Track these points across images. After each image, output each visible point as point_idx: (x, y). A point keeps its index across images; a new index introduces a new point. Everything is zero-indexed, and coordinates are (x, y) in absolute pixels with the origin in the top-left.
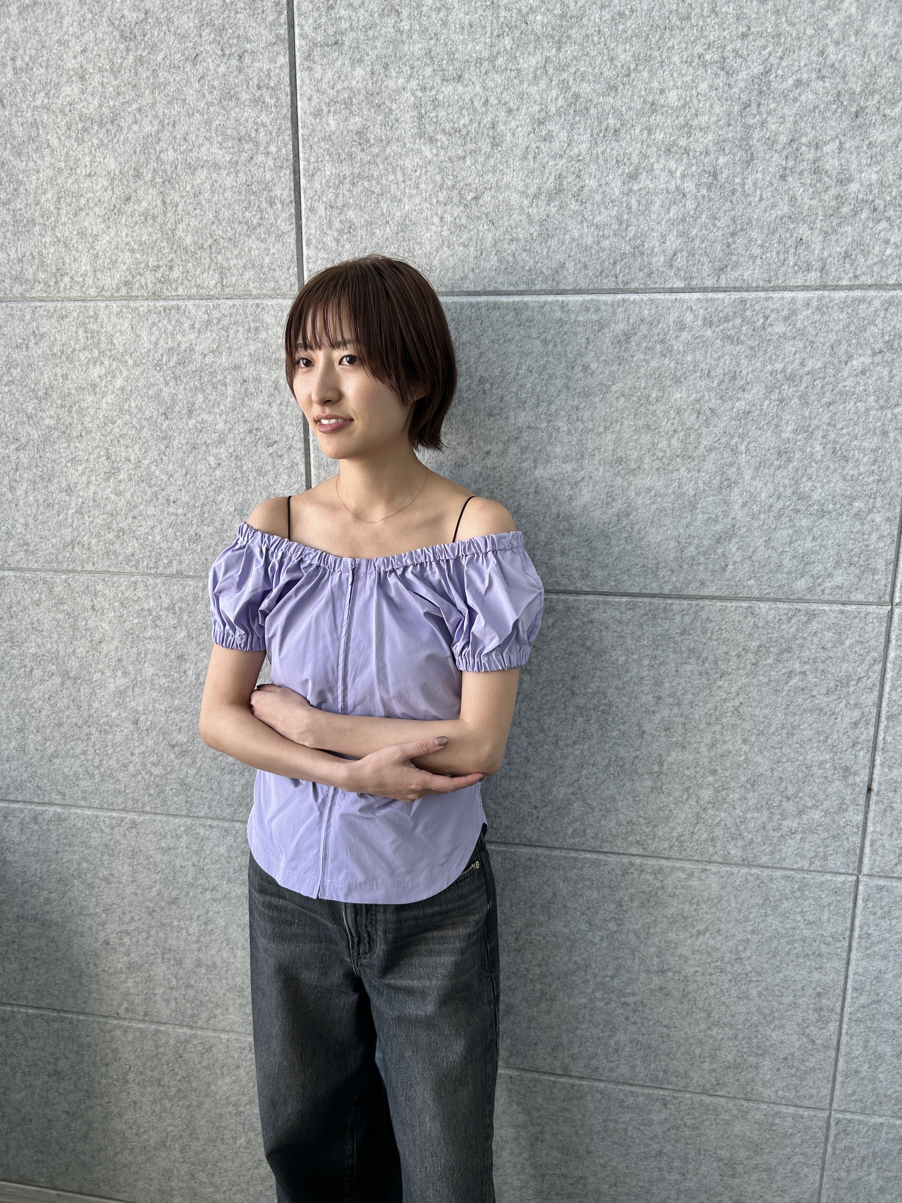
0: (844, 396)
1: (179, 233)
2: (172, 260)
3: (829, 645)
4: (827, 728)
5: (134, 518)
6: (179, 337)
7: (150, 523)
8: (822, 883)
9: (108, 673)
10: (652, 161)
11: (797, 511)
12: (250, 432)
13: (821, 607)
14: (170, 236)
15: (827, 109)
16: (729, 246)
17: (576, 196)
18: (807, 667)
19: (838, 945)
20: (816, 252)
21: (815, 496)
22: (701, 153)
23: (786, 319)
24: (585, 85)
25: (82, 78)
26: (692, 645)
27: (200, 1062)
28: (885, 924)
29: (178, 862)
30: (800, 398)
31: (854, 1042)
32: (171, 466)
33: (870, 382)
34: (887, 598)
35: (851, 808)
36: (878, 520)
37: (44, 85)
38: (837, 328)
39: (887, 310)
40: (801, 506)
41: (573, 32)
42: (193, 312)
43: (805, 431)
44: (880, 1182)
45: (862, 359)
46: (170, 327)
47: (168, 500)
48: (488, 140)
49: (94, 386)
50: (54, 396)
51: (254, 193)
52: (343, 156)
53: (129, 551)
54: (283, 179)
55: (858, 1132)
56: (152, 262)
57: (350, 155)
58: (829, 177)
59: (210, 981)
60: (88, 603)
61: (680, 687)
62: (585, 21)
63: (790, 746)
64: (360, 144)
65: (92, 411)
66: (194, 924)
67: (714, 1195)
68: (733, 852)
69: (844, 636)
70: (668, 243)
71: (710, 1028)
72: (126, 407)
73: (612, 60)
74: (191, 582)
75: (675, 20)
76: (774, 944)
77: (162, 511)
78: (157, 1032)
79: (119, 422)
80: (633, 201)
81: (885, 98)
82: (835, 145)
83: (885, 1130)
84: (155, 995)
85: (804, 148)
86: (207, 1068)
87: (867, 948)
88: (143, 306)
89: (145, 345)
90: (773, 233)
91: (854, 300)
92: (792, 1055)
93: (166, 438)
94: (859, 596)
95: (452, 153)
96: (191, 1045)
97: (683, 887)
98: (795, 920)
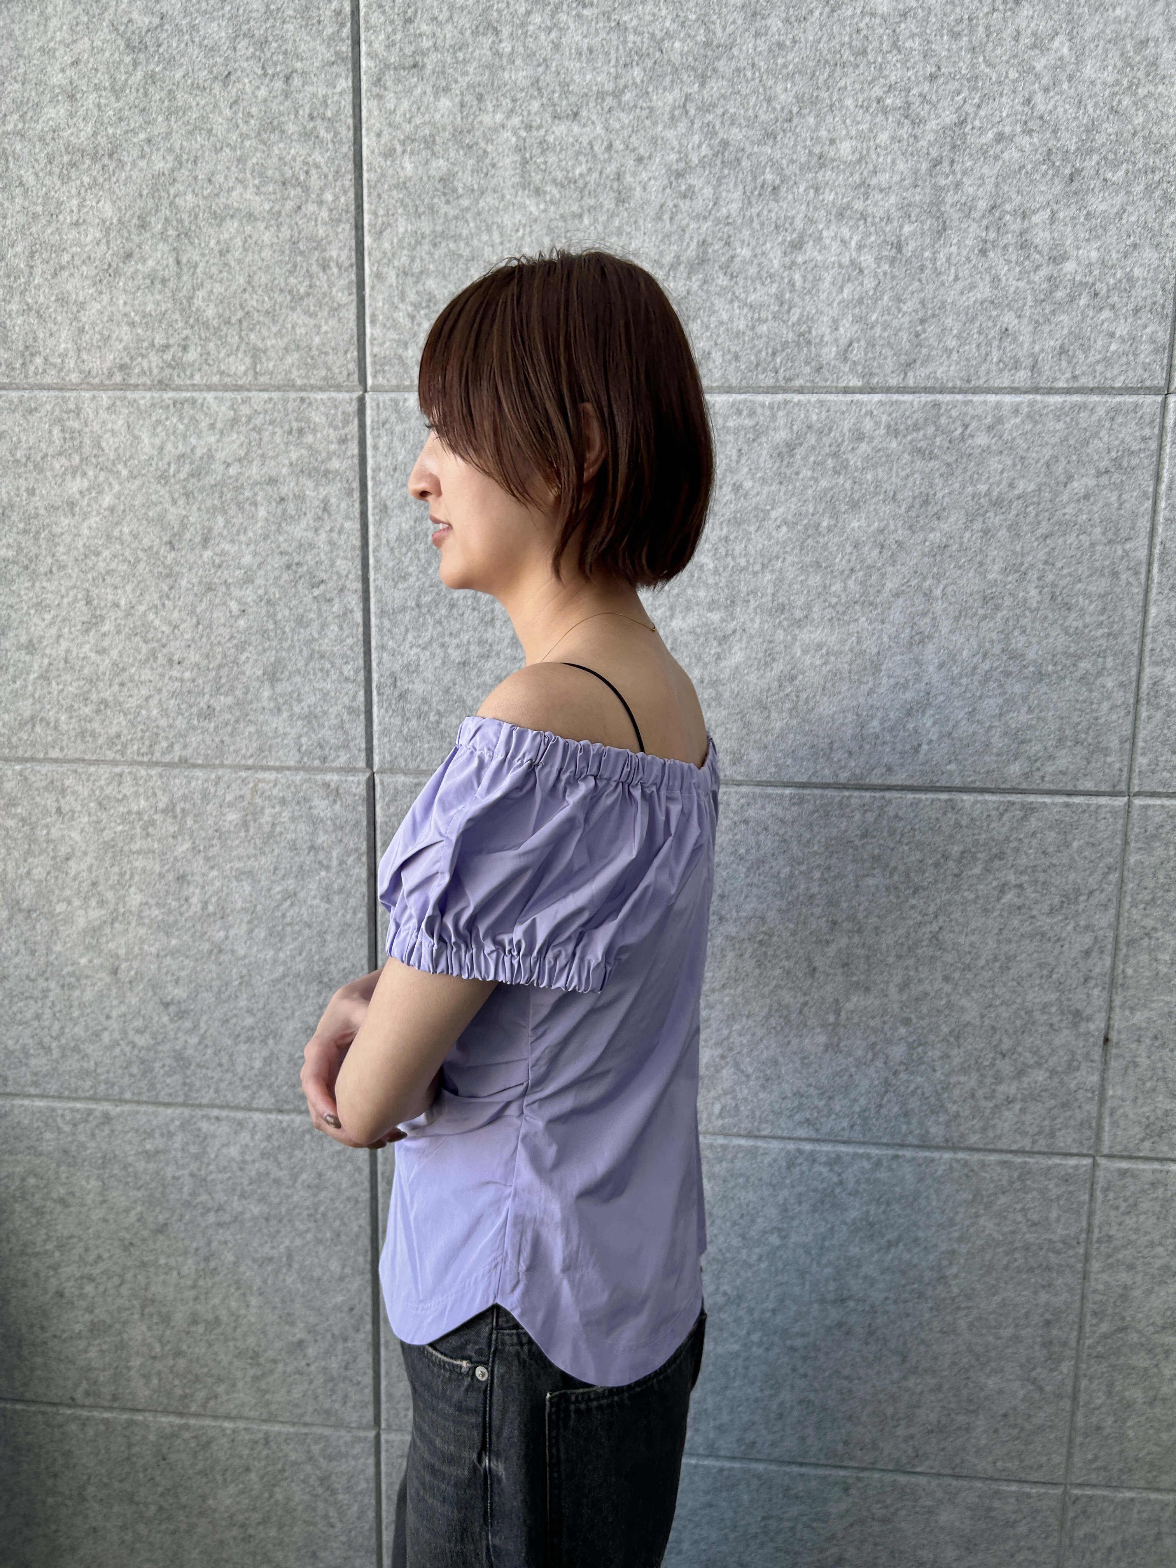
0: (1065, 526)
1: (198, 302)
2: (186, 338)
3: (1051, 849)
4: (1051, 959)
5: (122, 684)
6: (193, 440)
7: (144, 692)
8: (1049, 1169)
9: (77, 902)
10: (821, 227)
11: (1008, 674)
12: (288, 567)
13: (1041, 799)
14: (185, 306)
15: (1035, 169)
16: (917, 335)
17: (725, 268)
18: (1025, 878)
19: (1071, 1252)
20: (1026, 346)
21: (1031, 654)
22: (881, 220)
23: (990, 428)
24: (735, 130)
25: (72, 97)
26: (877, 851)
27: (192, 1466)
28: (1130, 1221)
29: (170, 1171)
30: (1009, 528)
31: (1094, 1386)
32: (176, 614)
33: (1095, 509)
34: (1123, 787)
35: (1084, 1065)
36: (1110, 685)
37: (19, 105)
38: (1053, 441)
39: (1113, 419)
40: (1013, 668)
41: (721, 65)
42: (214, 406)
43: (1016, 571)
45: (1085, 480)
46: (181, 427)
47: (170, 661)
48: (612, 195)
49: (72, 504)
50: (15, 517)
51: (302, 253)
52: (421, 209)
53: (113, 731)
54: (341, 236)
55: (1101, 1512)
56: (159, 340)
57: (431, 208)
58: (1039, 253)
59: (210, 1345)
60: (51, 805)
61: (861, 908)
62: (735, 51)
63: (1005, 985)
64: (445, 194)
65: (68, 539)
66: (190, 1261)
68: (933, 1130)
69: (1070, 837)
70: (842, 330)
71: (905, 1378)
72: (116, 533)
73: (769, 101)
74: (198, 773)
75: (846, 54)
76: (988, 1256)
77: (162, 675)
78: (130, 1423)
79: (106, 553)
80: (797, 277)
81: (1105, 158)
82: (1045, 215)
83: (1137, 1508)
84: (129, 1368)
85: (1008, 217)
86: (203, 1473)
87: (1109, 1256)
88: (144, 398)
89: (146, 450)
90: (972, 320)
91: (1073, 406)
92: (1014, 1409)
93: (170, 575)
94: (1088, 785)
95: (564, 209)
96: (179, 1441)
97: (868, 1181)
98: (1014, 1221)
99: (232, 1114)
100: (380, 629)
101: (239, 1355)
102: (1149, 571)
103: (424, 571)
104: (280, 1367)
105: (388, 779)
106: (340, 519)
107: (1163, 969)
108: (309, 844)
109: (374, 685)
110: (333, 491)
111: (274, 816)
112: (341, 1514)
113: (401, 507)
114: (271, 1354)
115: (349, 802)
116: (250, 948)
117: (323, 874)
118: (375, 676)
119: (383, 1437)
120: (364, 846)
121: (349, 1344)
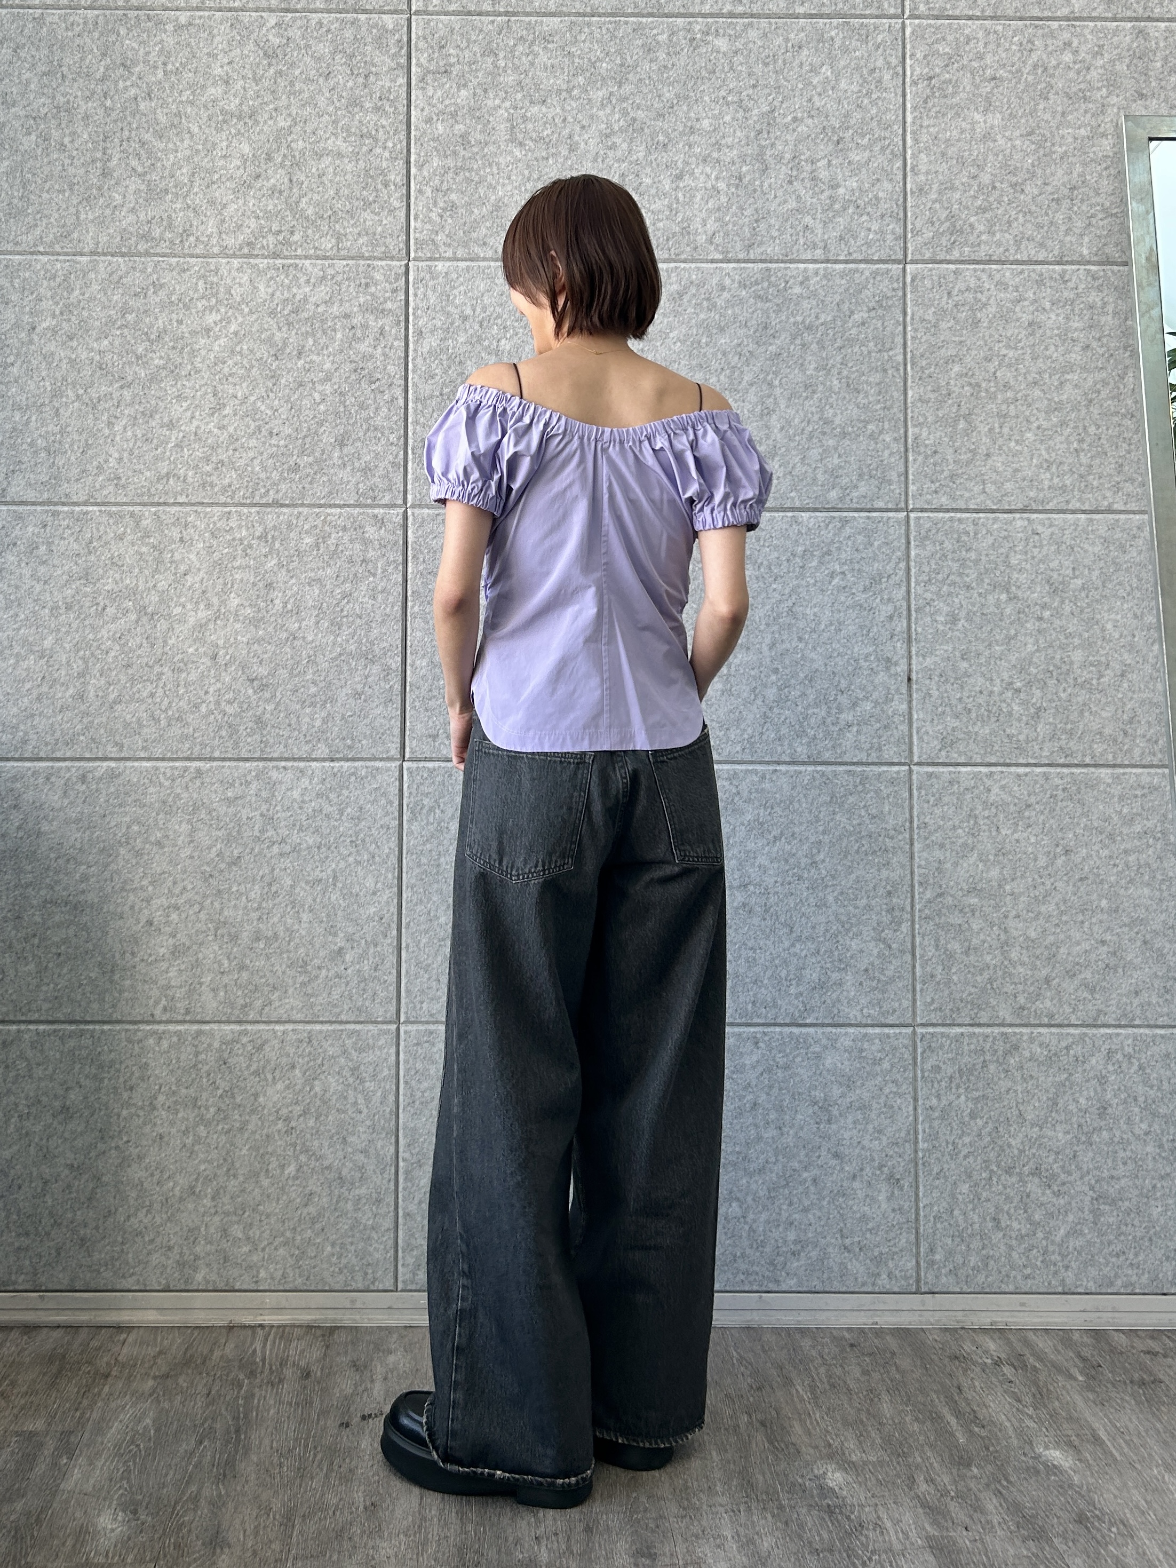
0: (852, 341)
1: (303, 205)
2: (293, 226)
3: (861, 547)
4: (867, 623)
5: (235, 450)
6: (295, 290)
7: (251, 454)
8: (880, 774)
9: (189, 606)
10: (693, 167)
11: (824, 433)
12: (355, 371)
13: (851, 514)
14: (294, 207)
15: (817, 137)
16: (754, 229)
18: (846, 567)
19: (900, 837)
20: (819, 235)
21: (837, 421)
22: (729, 163)
23: (802, 283)
24: (640, 112)
25: (227, 83)
27: (248, 1067)
28: (938, 811)
29: (245, 813)
30: (818, 343)
31: (926, 942)
32: (277, 402)
33: (869, 331)
34: (902, 505)
35: (896, 697)
36: (888, 439)
37: (190, 86)
38: (840, 290)
39: (874, 278)
40: (827, 429)
41: (630, 76)
42: (310, 269)
43: (824, 369)
44: (970, 1105)
45: (861, 314)
46: (287, 281)
47: (271, 434)
49: (208, 330)
50: (167, 339)
51: (372, 177)
52: (448, 153)
53: (227, 481)
54: (396, 168)
55: (942, 1047)
56: (275, 227)
57: (454, 152)
58: (823, 183)
59: (268, 958)
60: (177, 536)
62: (639, 69)
63: (839, 641)
64: (463, 144)
65: (203, 352)
66: (257, 887)
67: (812, 1150)
68: (799, 750)
69: (872, 539)
70: (708, 226)
71: (793, 945)
72: (238, 349)
73: (659, 96)
74: (284, 510)
75: (704, 73)
76: (844, 844)
77: (264, 443)
78: (199, 1033)
79: (230, 362)
80: (680, 195)
81: (856, 132)
82: (824, 162)
83: (966, 1041)
84: (201, 984)
85: (803, 163)
86: (257, 1073)
87: (926, 839)
88: (262, 263)
89: (262, 296)
90: (786, 221)
91: (850, 270)
92: (872, 964)
93: (275, 377)
94: (880, 504)
95: (537, 154)
96: (239, 1046)
97: (757, 790)
98: (860, 816)
99: (296, 764)
100: (415, 410)
101: (291, 965)
102: (905, 369)
103: (446, 372)
104: (324, 972)
105: (417, 511)
106: (391, 339)
107: (941, 627)
108: (361, 558)
109: (410, 447)
110: (387, 322)
111: (338, 539)
112: (368, 1100)
113: (432, 332)
114: (316, 962)
115: (390, 528)
116: (316, 635)
117: (371, 579)
118: (410, 442)
119: (402, 1029)
120: (400, 559)
121: (379, 949)
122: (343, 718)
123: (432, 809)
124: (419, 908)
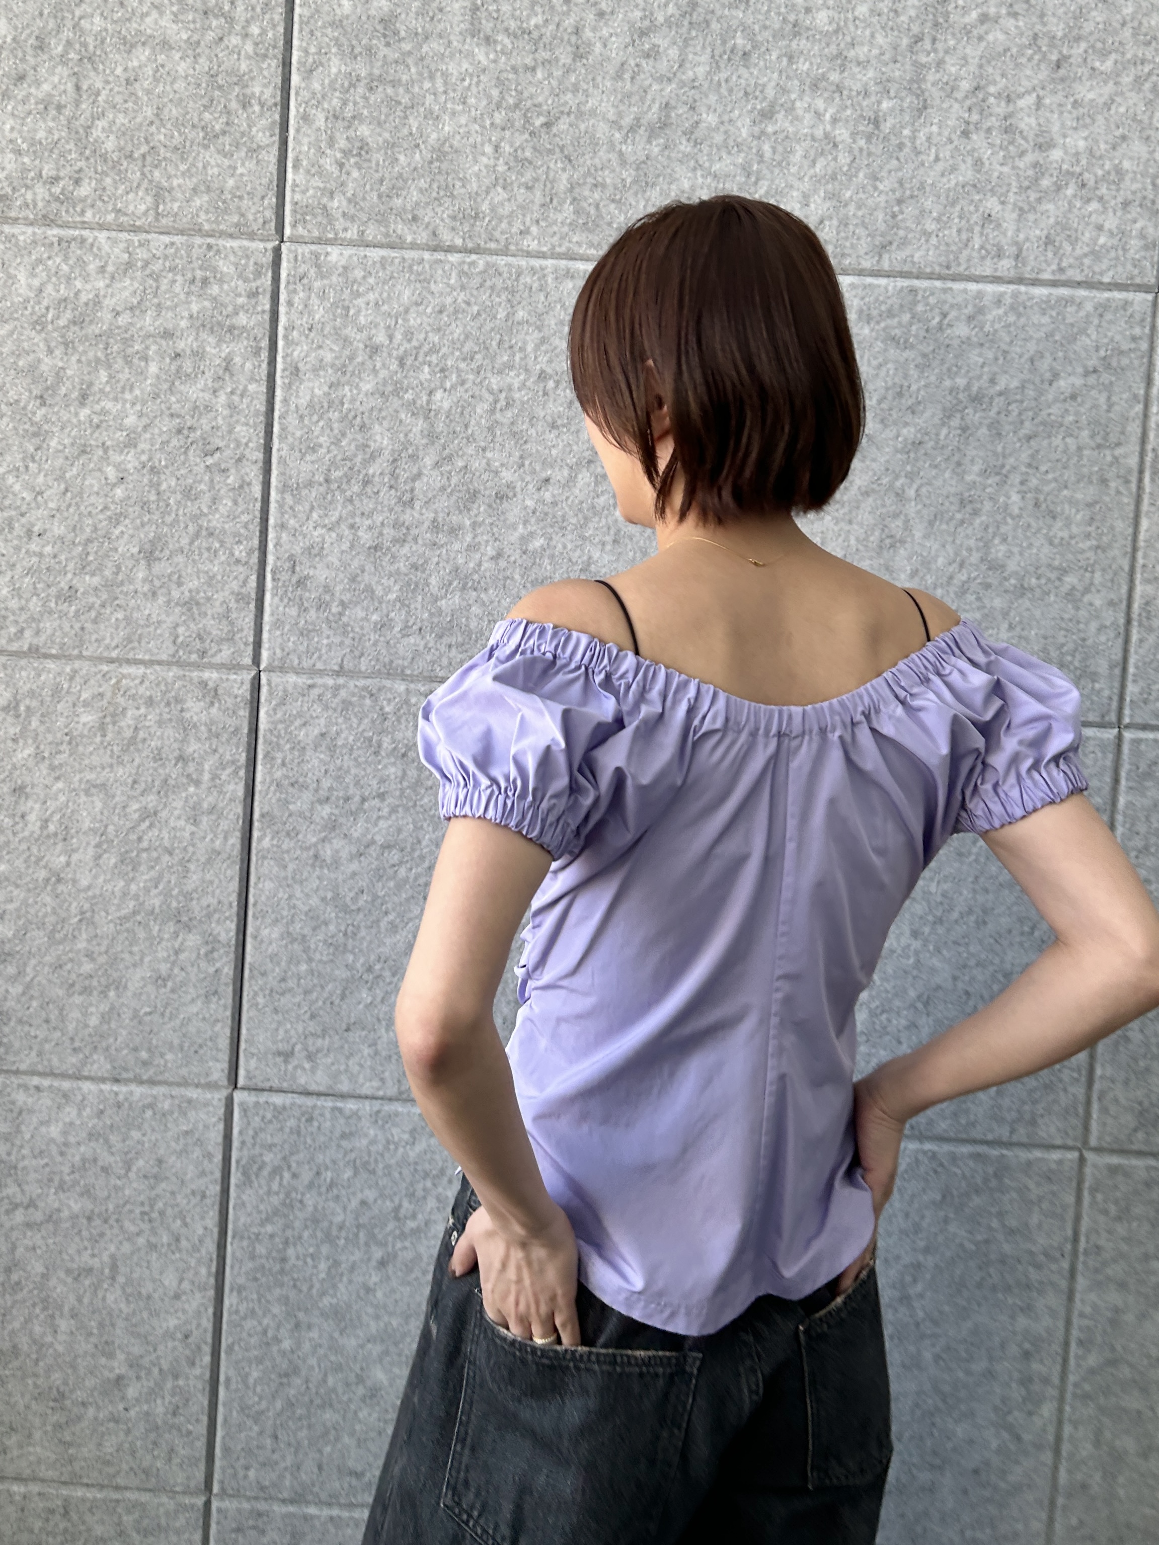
0: (1050, 427)
1: (96, 133)
2: (80, 170)
6: (78, 284)
8: (1029, 1163)
10: (793, 96)
11: (987, 586)
12: (179, 431)
14: (82, 136)
15: (1021, 54)
16: (894, 216)
17: (689, 133)
19: (1054, 1267)
20: (1010, 234)
21: (1012, 566)
22: (859, 93)
23: (970, 318)
28: (1121, 1229)
30: (990, 427)
31: (1080, 1434)
32: (41, 479)
33: (1082, 410)
34: (1113, 717)
36: (1098, 603)
38: (1038, 335)
39: (1101, 316)
40: (993, 580)
42: (106, 248)
43: (997, 474)
45: (1071, 379)
46: (65, 268)
47: (29, 533)
48: (569, 49)
51: (220, 87)
52: (358, 50)
54: (265, 73)
56: (48, 170)
57: (370, 51)
58: (1025, 139)
63: (981, 942)
64: (385, 36)
70: (813, 206)
74: (51, 665)
76: (959, 1270)
77: (18, 549)
80: (767, 148)
81: (1093, 47)
82: (1030, 99)
85: (992, 100)
87: (1098, 1271)
88: (24, 233)
89: (21, 291)
90: (953, 204)
91: (1059, 299)
92: (987, 1463)
93: (39, 434)
95: (517, 60)
98: (990, 1228)
99: (56, 1084)
100: (281, 505)
101: (38, 1397)
102: (1140, 480)
103: (337, 442)
104: (91, 1412)
105: (276, 678)
106: (243, 381)
108: (176, 753)
109: (269, 569)
110: (238, 349)
111: (137, 719)
113: (315, 370)
114: (80, 1395)
115: (229, 705)
116: (95, 877)
117: (192, 789)
118: (270, 559)
119: (215, 1505)
120: (243, 758)
121: (181, 1382)
122: (135, 1015)
123: (276, 1171)
124: (249, 1324)
